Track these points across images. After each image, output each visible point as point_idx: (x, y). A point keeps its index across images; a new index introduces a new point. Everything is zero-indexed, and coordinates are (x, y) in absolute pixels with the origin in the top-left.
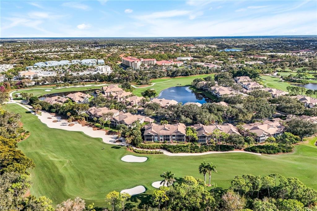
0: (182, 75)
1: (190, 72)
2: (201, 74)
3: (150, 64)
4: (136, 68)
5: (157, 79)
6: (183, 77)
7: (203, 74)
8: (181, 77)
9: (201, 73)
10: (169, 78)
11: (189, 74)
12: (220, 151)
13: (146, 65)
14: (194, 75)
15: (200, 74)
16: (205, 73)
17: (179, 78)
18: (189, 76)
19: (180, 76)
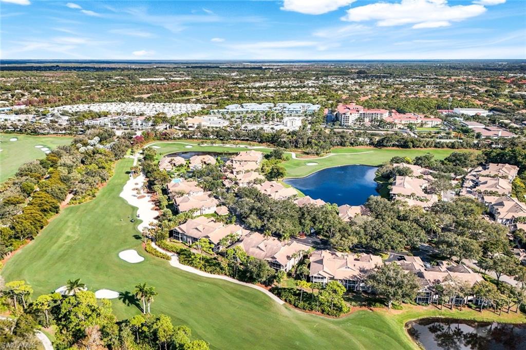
0: (398, 146)
1: (412, 142)
2: (439, 148)
3: (375, 118)
4: (347, 124)
5: (345, 148)
6: (398, 148)
7: (443, 147)
8: (395, 148)
9: (438, 145)
10: (372, 147)
11: (411, 144)
12: (237, 279)
13: (367, 120)
14: (421, 148)
15: (435, 146)
16: (449, 147)
17: (391, 150)
18: (410, 148)
19: (394, 145)
